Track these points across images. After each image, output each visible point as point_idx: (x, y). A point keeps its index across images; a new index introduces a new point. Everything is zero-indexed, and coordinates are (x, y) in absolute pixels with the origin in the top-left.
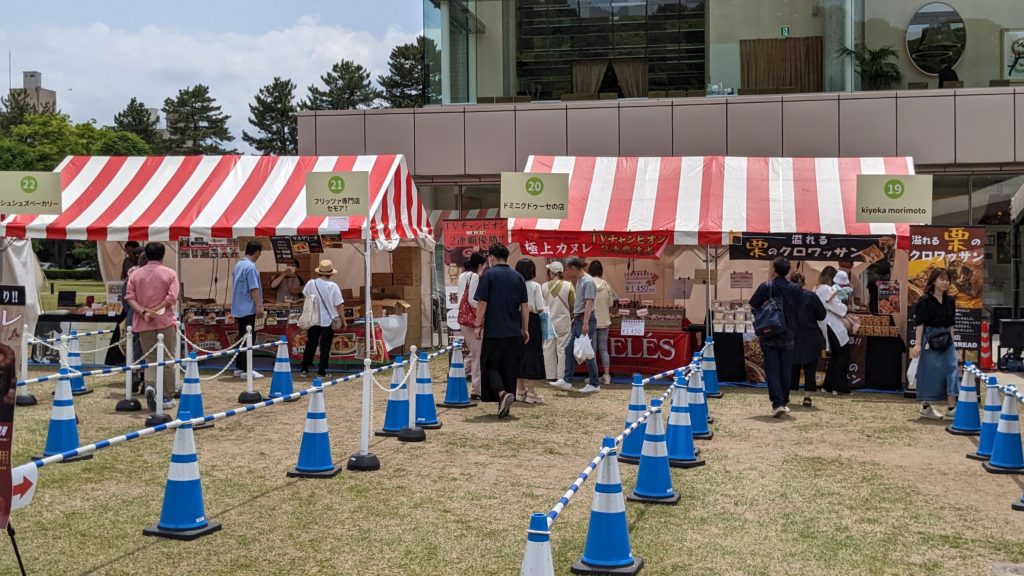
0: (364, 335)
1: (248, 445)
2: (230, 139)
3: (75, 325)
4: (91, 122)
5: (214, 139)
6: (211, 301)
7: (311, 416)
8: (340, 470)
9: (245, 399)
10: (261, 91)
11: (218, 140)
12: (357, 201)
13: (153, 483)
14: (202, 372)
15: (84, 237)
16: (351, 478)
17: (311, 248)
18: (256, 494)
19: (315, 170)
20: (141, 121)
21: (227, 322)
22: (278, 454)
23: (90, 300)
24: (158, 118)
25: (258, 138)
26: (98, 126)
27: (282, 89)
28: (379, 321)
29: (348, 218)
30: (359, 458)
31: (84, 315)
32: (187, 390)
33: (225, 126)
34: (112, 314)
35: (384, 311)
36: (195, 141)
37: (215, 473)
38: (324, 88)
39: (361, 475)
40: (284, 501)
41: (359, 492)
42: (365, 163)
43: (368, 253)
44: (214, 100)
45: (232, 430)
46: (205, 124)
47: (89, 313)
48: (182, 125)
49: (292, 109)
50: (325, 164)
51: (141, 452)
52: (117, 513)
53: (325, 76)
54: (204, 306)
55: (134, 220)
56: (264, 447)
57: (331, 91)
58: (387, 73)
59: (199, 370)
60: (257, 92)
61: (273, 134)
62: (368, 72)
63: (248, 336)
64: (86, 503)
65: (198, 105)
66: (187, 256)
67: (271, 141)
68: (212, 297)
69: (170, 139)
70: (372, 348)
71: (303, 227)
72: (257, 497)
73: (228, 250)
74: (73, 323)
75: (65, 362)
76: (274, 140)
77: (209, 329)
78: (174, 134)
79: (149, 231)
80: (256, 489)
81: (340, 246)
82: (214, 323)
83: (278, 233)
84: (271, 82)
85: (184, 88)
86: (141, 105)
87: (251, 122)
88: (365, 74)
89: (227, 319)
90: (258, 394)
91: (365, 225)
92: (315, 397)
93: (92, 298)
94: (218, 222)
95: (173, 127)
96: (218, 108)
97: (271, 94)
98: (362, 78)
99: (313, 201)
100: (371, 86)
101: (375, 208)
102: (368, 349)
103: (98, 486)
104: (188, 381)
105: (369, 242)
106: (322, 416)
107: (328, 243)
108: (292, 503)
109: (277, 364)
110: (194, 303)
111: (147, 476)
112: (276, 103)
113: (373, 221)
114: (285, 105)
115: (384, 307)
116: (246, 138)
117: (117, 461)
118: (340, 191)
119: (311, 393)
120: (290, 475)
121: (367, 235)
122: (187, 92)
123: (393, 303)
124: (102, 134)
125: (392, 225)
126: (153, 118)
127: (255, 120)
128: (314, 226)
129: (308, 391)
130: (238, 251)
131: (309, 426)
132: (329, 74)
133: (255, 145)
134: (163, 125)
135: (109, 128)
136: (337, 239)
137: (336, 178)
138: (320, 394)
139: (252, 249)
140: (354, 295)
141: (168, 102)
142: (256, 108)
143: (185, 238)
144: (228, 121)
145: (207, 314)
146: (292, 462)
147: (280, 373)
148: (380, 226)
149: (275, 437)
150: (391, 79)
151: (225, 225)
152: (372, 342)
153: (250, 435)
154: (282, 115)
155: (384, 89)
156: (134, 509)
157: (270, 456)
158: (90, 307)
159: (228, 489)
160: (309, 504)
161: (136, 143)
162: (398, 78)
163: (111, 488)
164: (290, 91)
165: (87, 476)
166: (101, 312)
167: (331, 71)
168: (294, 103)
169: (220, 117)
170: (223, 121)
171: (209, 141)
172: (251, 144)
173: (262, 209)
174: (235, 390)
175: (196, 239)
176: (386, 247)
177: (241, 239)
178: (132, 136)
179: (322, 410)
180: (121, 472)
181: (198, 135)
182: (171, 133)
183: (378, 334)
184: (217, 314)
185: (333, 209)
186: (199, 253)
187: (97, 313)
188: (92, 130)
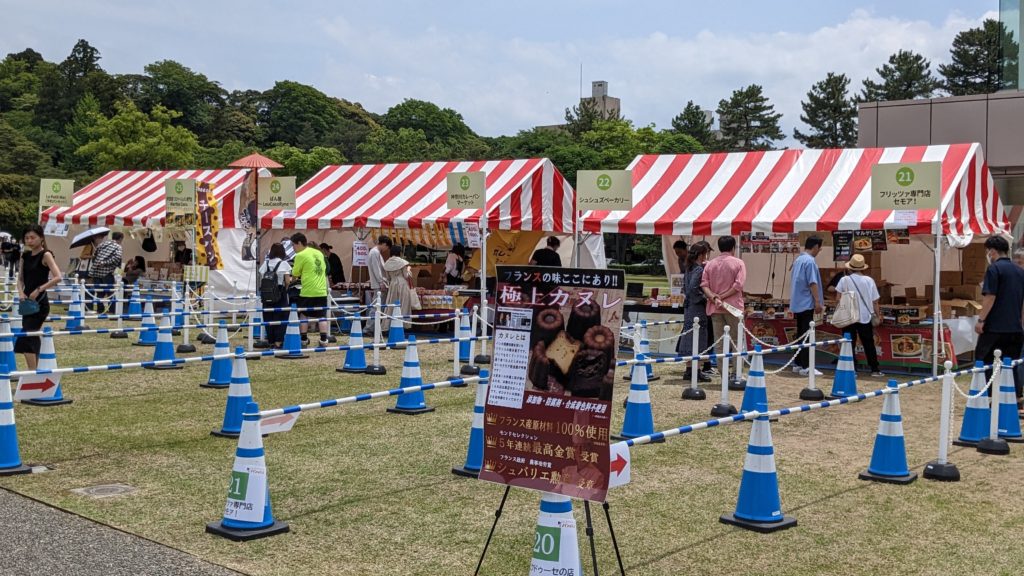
0: (931, 337)
1: (815, 442)
2: (781, 137)
3: (643, 315)
4: (651, 125)
5: (766, 138)
6: (769, 296)
7: (885, 418)
8: (916, 477)
9: (807, 396)
10: (814, 88)
11: (769, 139)
12: (928, 194)
13: (724, 471)
14: (767, 366)
15: (652, 232)
16: (929, 487)
17: (874, 244)
18: (828, 494)
19: (880, 162)
20: (696, 123)
21: (786, 317)
22: (846, 455)
23: (655, 293)
24: (713, 120)
25: (809, 136)
26: (657, 130)
27: (835, 84)
28: (948, 322)
29: (916, 212)
30: (937, 467)
31: (650, 306)
32: (751, 382)
33: (777, 125)
34: (675, 306)
35: (954, 312)
36: (747, 141)
37: (784, 468)
38: (880, 81)
39: (940, 484)
40: (858, 504)
41: (940, 503)
42: (936, 153)
43: (938, 249)
44: (767, 99)
45: (796, 426)
46: (757, 123)
47: (655, 305)
48: (734, 125)
49: (845, 104)
50: (892, 155)
51: (710, 440)
52: (692, 497)
53: (881, 69)
54: (763, 301)
55: (698, 215)
56: (831, 446)
57: (887, 84)
58: (949, 61)
59: (765, 364)
60: (809, 89)
61: (825, 130)
62: (927, 61)
63: (811, 333)
64: (664, 485)
65: (751, 105)
66: (748, 250)
67: (823, 137)
68: (768, 293)
69: (723, 140)
70: (940, 351)
71: (867, 221)
72: (829, 497)
73: (789, 245)
74: (640, 314)
75: (638, 349)
76: (825, 137)
77: (768, 324)
78: (728, 135)
79: (713, 225)
80: (828, 488)
81: (907, 242)
82: (773, 318)
83: (840, 228)
84: (824, 78)
85: (738, 89)
86: (697, 108)
87: (803, 119)
88: (924, 64)
89: (786, 314)
90: (820, 392)
91: (935, 219)
92: (890, 399)
93: (657, 290)
94: (778, 217)
95: (727, 128)
96: (771, 107)
97: (824, 90)
98: (921, 68)
99: (879, 195)
100: (931, 76)
101: (947, 200)
102: (936, 352)
103: (672, 469)
104: (753, 374)
105: (939, 237)
106: (898, 419)
107: (894, 238)
108: (868, 507)
109: (840, 362)
110: (753, 298)
111: (718, 465)
112: (828, 99)
113: (945, 215)
114: (838, 100)
115: (953, 308)
116: (798, 135)
117: (687, 446)
118: (910, 183)
119: (887, 393)
120: (862, 477)
121: (937, 230)
122: (741, 93)
123: (964, 304)
124: (661, 138)
125: (965, 219)
126: (707, 121)
127: (807, 117)
128: (880, 221)
129: (883, 391)
130: (798, 246)
131: (883, 429)
132: (885, 67)
133: (806, 143)
134: (716, 126)
135: (666, 131)
136: (904, 234)
137: (905, 170)
138: (896, 395)
139: (812, 243)
140: (918, 294)
141: (723, 103)
142: (808, 105)
143: (746, 233)
144: (780, 120)
145: (767, 309)
146: (864, 464)
147: (844, 372)
148: (952, 220)
149: (842, 437)
150: (953, 67)
151: (786, 219)
152: (940, 345)
153: (815, 432)
154: (834, 111)
155: (945, 78)
156: (708, 496)
157: (838, 456)
158: (656, 298)
159: (800, 485)
160: (887, 510)
161: (691, 144)
162: (960, 66)
163: (685, 473)
164: (843, 86)
165: (662, 458)
166: (665, 304)
167: (887, 63)
168: (847, 97)
169: (772, 116)
170: (774, 120)
171: (760, 141)
172: (802, 142)
173: (824, 203)
174: (796, 385)
175: (757, 234)
176: (958, 243)
177: (803, 233)
178: (689, 138)
179: (897, 412)
180: (692, 457)
181: (750, 135)
182: (725, 134)
183: (947, 335)
184: (777, 309)
185: (900, 203)
186: (760, 248)
187: (661, 304)
188: (652, 134)
